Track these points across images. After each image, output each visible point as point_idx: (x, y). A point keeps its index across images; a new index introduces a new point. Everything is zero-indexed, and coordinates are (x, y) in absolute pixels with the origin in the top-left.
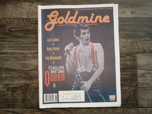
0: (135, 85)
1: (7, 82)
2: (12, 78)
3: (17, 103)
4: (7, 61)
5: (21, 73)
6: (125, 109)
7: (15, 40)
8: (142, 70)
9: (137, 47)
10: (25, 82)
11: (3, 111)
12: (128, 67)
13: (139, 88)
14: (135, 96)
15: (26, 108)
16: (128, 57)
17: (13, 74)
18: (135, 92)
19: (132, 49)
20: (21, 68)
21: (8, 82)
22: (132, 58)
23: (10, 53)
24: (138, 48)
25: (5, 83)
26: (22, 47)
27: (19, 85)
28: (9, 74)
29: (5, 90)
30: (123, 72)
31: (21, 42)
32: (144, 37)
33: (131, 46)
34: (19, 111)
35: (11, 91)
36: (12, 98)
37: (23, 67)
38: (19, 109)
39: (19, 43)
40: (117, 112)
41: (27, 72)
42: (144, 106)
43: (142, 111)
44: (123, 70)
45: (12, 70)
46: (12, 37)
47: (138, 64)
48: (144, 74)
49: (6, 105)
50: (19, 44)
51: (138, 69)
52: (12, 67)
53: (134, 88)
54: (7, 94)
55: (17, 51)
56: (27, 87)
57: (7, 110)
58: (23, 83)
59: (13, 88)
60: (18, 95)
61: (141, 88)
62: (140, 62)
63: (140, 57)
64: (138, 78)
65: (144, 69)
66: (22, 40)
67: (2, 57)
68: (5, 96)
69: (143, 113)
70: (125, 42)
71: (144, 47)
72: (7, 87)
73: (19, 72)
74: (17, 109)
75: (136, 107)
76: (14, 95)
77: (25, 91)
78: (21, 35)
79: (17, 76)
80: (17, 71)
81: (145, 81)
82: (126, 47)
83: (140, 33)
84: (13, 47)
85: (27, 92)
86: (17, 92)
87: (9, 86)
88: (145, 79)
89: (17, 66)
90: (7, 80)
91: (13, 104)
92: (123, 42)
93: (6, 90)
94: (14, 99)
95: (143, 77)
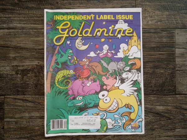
0: (172, 67)
1: (15, 63)
2: (22, 58)
3: (28, 89)
4: (16, 37)
5: (33, 52)
6: (161, 96)
7: (25, 12)
8: (181, 49)
9: (175, 21)
10: (39, 63)
11: (10, 99)
12: (164, 46)
13: (177, 70)
14: (173, 80)
15: (39, 94)
16: (164, 34)
17: (23, 53)
18: (173, 75)
19: (168, 24)
20: (34, 45)
21: (17, 63)
22: (169, 35)
23: (19, 27)
24: (177, 23)
25: (13, 64)
26: (34, 20)
27: (31, 67)
28: (19, 53)
29: (13, 73)
30: (158, 51)
31: (34, 15)
32: (184, 9)
33: (167, 20)
34: (31, 99)
35: (20, 74)
36: (21, 82)
37: (36, 45)
38: (30, 96)
39: (31, 15)
40: (150, 99)
41: (40, 51)
42: (184, 93)
43: (181, 99)
44: (158, 49)
45: (22, 48)
46: (22, 9)
47: (176, 41)
48: (184, 54)
49: (14, 91)
50: (31, 17)
51: (177, 48)
52: (22, 44)
53: (171, 71)
54: (16, 78)
55: (28, 26)
56: (40, 70)
57: (15, 97)
58: (35, 64)
59: (23, 71)
60: (30, 79)
61: (179, 71)
62: (178, 39)
63: (178, 34)
64: (176, 59)
65: (184, 48)
66: (34, 13)
67: (10, 32)
68: (13, 80)
69: (182, 101)
70: (160, 15)
71: (183, 21)
72: (16, 69)
73: (31, 50)
74: (27, 96)
75: (174, 93)
76: (24, 79)
77: (39, 74)
78: (33, 5)
79: (28, 55)
80: (29, 50)
81: (184, 63)
82: (161, 21)
83: (179, 5)
84: (23, 21)
85: (40, 75)
86: (28, 75)
87: (19, 68)
88: (184, 59)
89: (28, 44)
90: (16, 60)
91: (23, 90)
92: (158, 15)
93: (15, 73)
94: (24, 84)
95: (182, 57)
